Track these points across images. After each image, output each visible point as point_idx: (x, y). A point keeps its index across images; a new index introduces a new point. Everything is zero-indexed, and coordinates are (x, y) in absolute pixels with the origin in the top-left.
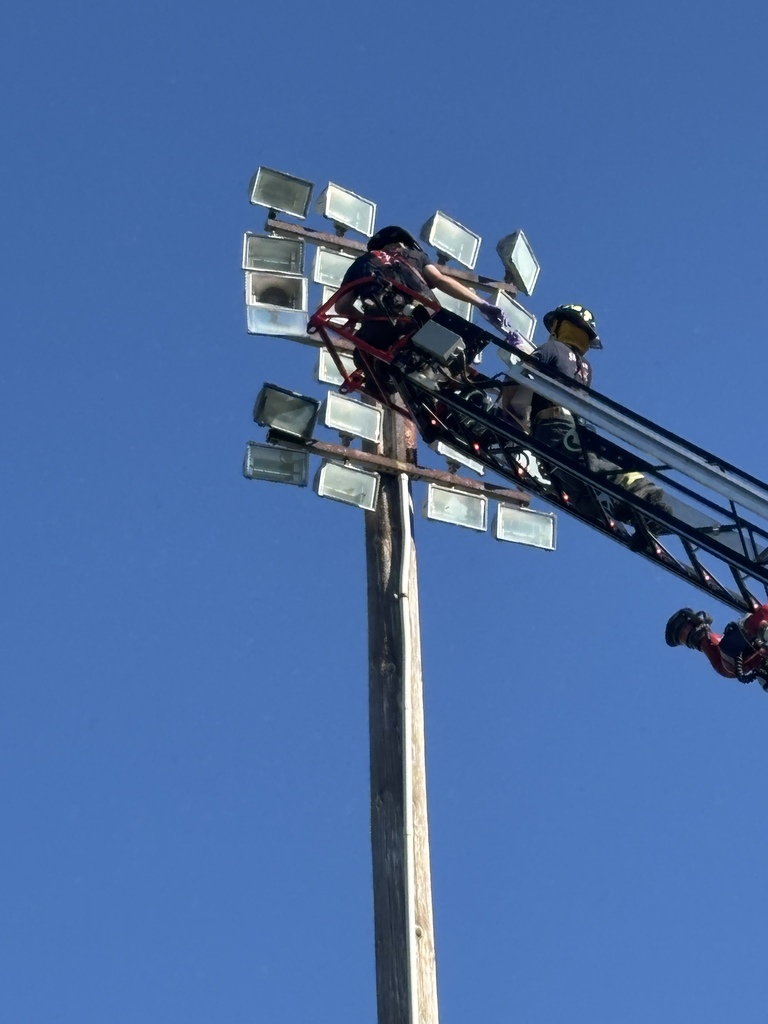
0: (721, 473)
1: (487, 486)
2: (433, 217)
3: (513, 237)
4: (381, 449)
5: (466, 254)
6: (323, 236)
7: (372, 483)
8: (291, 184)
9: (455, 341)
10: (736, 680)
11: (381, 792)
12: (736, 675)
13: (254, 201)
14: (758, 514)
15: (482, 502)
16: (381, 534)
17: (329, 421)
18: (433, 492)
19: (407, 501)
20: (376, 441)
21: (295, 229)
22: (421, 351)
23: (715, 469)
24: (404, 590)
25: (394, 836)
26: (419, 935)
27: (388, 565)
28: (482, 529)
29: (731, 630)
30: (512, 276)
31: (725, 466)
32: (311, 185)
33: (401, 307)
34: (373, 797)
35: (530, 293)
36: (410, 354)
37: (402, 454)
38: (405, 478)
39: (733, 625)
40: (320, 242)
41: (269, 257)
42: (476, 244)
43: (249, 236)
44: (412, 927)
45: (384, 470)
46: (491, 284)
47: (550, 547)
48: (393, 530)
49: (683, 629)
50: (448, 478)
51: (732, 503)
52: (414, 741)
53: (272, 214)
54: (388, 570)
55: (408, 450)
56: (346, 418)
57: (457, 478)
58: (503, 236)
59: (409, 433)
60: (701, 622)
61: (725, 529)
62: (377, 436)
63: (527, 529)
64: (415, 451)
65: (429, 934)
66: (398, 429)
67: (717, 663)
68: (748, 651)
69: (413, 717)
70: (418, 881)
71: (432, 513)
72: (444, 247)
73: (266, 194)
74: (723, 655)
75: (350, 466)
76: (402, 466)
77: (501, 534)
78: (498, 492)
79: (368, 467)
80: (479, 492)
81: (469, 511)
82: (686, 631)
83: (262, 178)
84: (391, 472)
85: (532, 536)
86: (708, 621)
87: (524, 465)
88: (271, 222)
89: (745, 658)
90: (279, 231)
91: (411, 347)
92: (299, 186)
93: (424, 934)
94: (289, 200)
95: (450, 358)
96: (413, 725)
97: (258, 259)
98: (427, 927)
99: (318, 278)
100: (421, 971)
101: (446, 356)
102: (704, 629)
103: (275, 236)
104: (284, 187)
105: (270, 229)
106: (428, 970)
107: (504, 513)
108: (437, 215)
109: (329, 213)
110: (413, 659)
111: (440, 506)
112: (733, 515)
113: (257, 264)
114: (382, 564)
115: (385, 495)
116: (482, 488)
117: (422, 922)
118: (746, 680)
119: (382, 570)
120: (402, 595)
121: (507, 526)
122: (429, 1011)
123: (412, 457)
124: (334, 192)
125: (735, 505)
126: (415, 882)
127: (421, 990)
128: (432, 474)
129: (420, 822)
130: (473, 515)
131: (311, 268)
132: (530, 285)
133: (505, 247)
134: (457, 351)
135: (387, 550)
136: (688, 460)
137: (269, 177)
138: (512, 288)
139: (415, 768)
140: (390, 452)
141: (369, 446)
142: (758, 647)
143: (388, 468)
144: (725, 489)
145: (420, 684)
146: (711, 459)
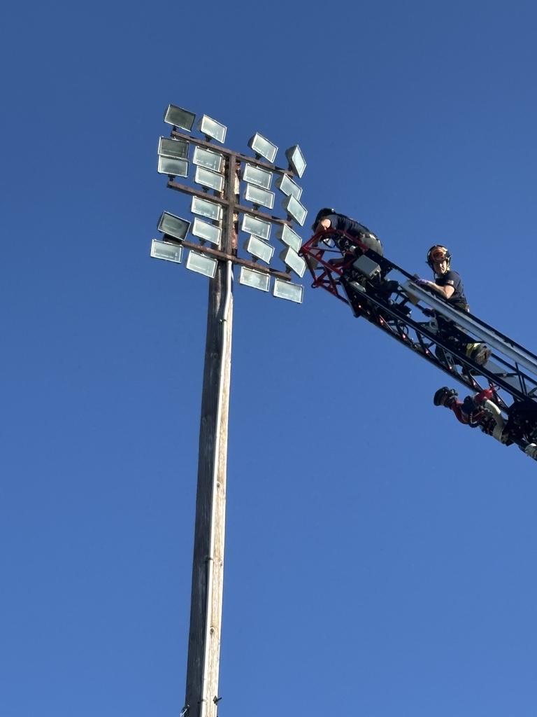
0: (512, 348)
1: (271, 269)
2: (255, 136)
3: (293, 149)
4: (220, 247)
5: (270, 155)
6: (199, 141)
7: (214, 264)
8: (185, 114)
9: (376, 267)
10: (468, 425)
11: (206, 416)
12: (469, 423)
13: (165, 121)
14: (530, 371)
15: (268, 278)
16: (216, 290)
17: (195, 232)
18: (243, 271)
19: (230, 274)
20: (217, 244)
21: (185, 137)
22: (357, 270)
23: (509, 345)
24: (225, 318)
25: (211, 437)
26: (218, 486)
27: (219, 305)
28: (266, 290)
29: (468, 399)
30: (292, 168)
31: (513, 344)
32: (195, 115)
33: (349, 247)
34: (202, 417)
35: (300, 177)
36: (351, 272)
37: (230, 251)
38: (230, 263)
39: (469, 397)
40: (197, 144)
41: (172, 149)
42: (275, 150)
43: (162, 138)
44: (215, 482)
45: (219, 258)
46: (281, 171)
47: (300, 302)
48: (222, 288)
49: (443, 397)
50: (252, 265)
51: (516, 364)
52: (224, 391)
53: (175, 129)
54: (218, 308)
55: (233, 250)
56: (203, 231)
57: (256, 265)
58: (288, 148)
59: (234, 241)
60: (452, 395)
61: (509, 375)
62: (218, 242)
63: (289, 292)
64: (236, 250)
65: (224, 486)
66: (229, 239)
67: (459, 417)
68: (476, 411)
69: (224, 380)
70: (221, 460)
71: (242, 281)
72: (259, 151)
73: (172, 118)
74: (462, 412)
75: (203, 255)
76: (229, 257)
77: (276, 293)
78: (276, 273)
79: (212, 256)
80: (266, 272)
81: (261, 282)
82: (445, 398)
83: (170, 110)
84: (224, 259)
85: (291, 296)
86: (456, 394)
87: (406, 333)
88: (174, 133)
89: (474, 415)
90: (177, 137)
91: (353, 268)
92: (187, 115)
93: (221, 486)
94: (183, 122)
95: (373, 275)
96: (224, 384)
97: (165, 150)
98: (223, 483)
99: (195, 161)
100: (218, 504)
101: (371, 275)
102: (454, 398)
103: (175, 139)
104: (180, 116)
105: (173, 136)
106: (222, 504)
107: (277, 283)
108: (257, 135)
109: (203, 130)
110: (227, 352)
111: (246, 278)
112: (516, 370)
113: (165, 153)
114: (216, 304)
115: (220, 271)
116: (268, 270)
117: (220, 480)
118: (473, 426)
119: (215, 308)
120: (224, 320)
121: (279, 290)
122: (220, 524)
123: (234, 253)
124: (206, 120)
125: (518, 365)
126: (219, 461)
127: (217, 513)
128: (244, 262)
129: (224, 431)
130: (262, 283)
131: (192, 157)
132: (301, 173)
133: (289, 153)
134: (376, 272)
135: (218, 298)
136: (494, 339)
137: (175, 110)
138: (291, 173)
139: (224, 405)
140: (224, 250)
141: (214, 246)
142: (480, 410)
143: (222, 258)
144: (513, 356)
145: (230, 364)
146: (507, 340)
